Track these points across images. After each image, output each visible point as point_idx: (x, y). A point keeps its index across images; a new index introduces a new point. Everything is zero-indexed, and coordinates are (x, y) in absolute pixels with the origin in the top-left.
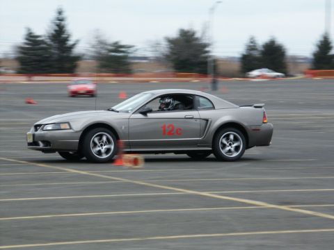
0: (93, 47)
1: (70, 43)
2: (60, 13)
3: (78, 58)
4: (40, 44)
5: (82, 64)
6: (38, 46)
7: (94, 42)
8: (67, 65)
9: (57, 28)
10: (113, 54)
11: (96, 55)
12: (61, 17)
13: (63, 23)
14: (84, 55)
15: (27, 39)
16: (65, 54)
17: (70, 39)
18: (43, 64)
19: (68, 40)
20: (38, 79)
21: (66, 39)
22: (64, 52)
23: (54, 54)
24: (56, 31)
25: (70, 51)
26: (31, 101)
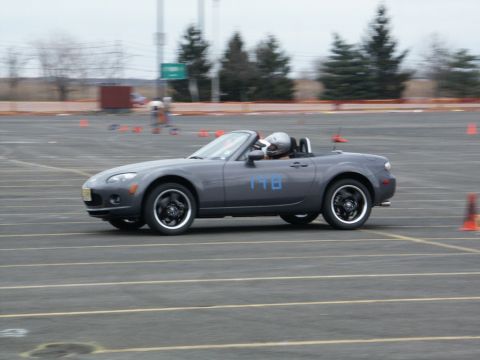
0: (429, 60)
1: (395, 55)
2: (382, 12)
3: (406, 76)
4: (352, 58)
5: (411, 85)
6: (350, 61)
7: (430, 52)
8: (392, 87)
9: (376, 34)
10: (458, 69)
11: (432, 71)
12: (383, 17)
13: (386, 26)
14: (414, 72)
15: (334, 51)
16: (388, 72)
17: (395, 49)
18: (356, 86)
19: (393, 51)
20: (349, 108)
21: (391, 49)
22: (386, 69)
23: (372, 71)
24: (375, 38)
25: (396, 66)
26: (340, 138)
